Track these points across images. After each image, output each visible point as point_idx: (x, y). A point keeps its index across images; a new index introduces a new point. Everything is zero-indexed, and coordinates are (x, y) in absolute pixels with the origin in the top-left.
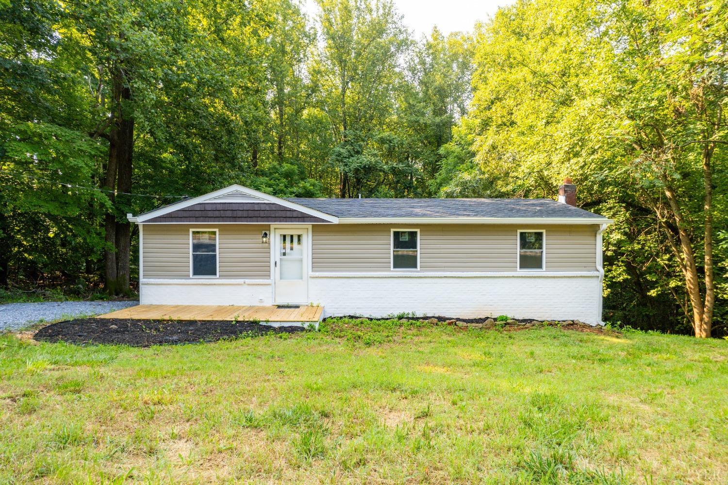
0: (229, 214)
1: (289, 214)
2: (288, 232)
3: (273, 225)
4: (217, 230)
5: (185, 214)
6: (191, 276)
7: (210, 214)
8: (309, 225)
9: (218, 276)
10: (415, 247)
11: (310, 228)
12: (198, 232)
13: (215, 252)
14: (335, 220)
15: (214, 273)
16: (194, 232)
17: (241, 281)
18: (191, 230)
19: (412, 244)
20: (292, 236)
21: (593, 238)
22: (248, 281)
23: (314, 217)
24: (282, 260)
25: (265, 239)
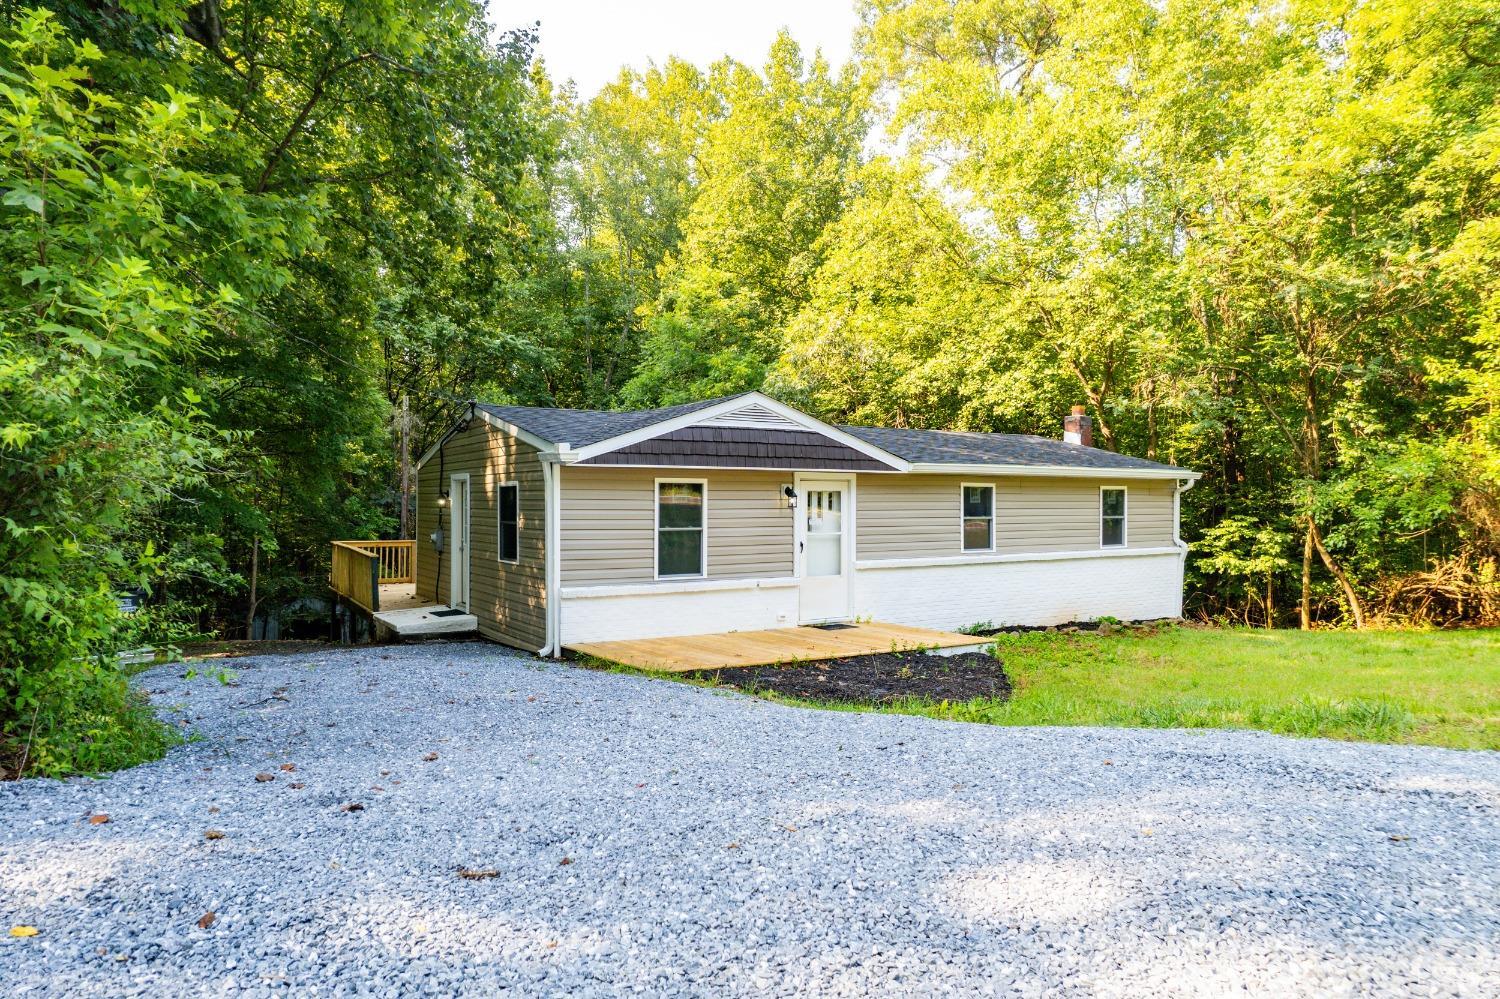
0: (743, 450)
1: (837, 454)
2: (816, 487)
3: (800, 473)
4: (704, 481)
5: (668, 448)
6: (656, 578)
7: (711, 449)
8: (851, 474)
9: (705, 575)
10: (990, 514)
11: (853, 478)
12: (671, 486)
13: (700, 525)
14: (904, 467)
15: (696, 568)
16: (663, 486)
17: (751, 582)
18: (658, 481)
19: (986, 510)
20: (820, 494)
21: (1169, 499)
22: (765, 582)
23: (872, 460)
24: (809, 540)
25: (792, 500)
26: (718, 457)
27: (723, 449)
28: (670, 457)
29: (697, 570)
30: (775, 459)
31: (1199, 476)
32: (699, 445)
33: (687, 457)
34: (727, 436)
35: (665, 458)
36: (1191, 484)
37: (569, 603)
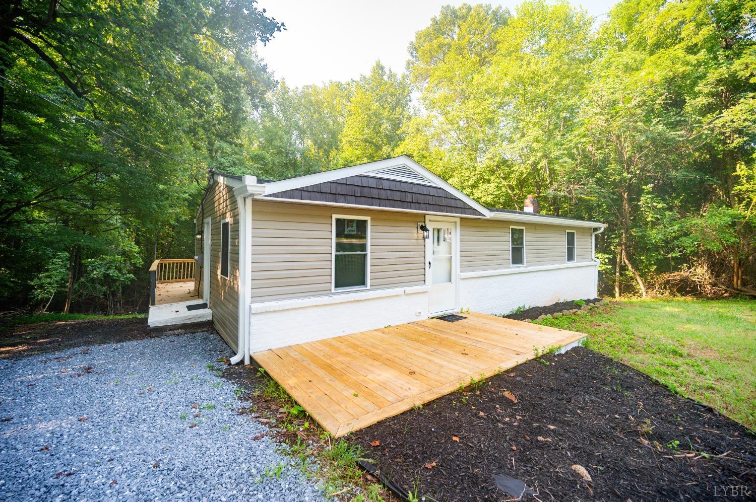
0: (397, 196)
1: (453, 203)
2: (439, 226)
3: (429, 215)
4: (368, 218)
5: (343, 190)
6: (333, 291)
7: (376, 193)
8: (457, 218)
9: (369, 287)
10: (522, 244)
11: (458, 220)
12: (344, 221)
13: (365, 250)
14: (489, 215)
16: (338, 221)
17: (399, 290)
18: (335, 216)
21: (590, 237)
22: (409, 290)
23: (471, 208)
24: (434, 260)
25: (426, 234)
26: (380, 200)
27: (383, 194)
28: (345, 197)
29: (363, 283)
30: (416, 204)
31: (606, 226)
32: (366, 190)
33: (358, 198)
34: (386, 185)
35: (341, 198)
36: (602, 230)
37: (258, 317)
